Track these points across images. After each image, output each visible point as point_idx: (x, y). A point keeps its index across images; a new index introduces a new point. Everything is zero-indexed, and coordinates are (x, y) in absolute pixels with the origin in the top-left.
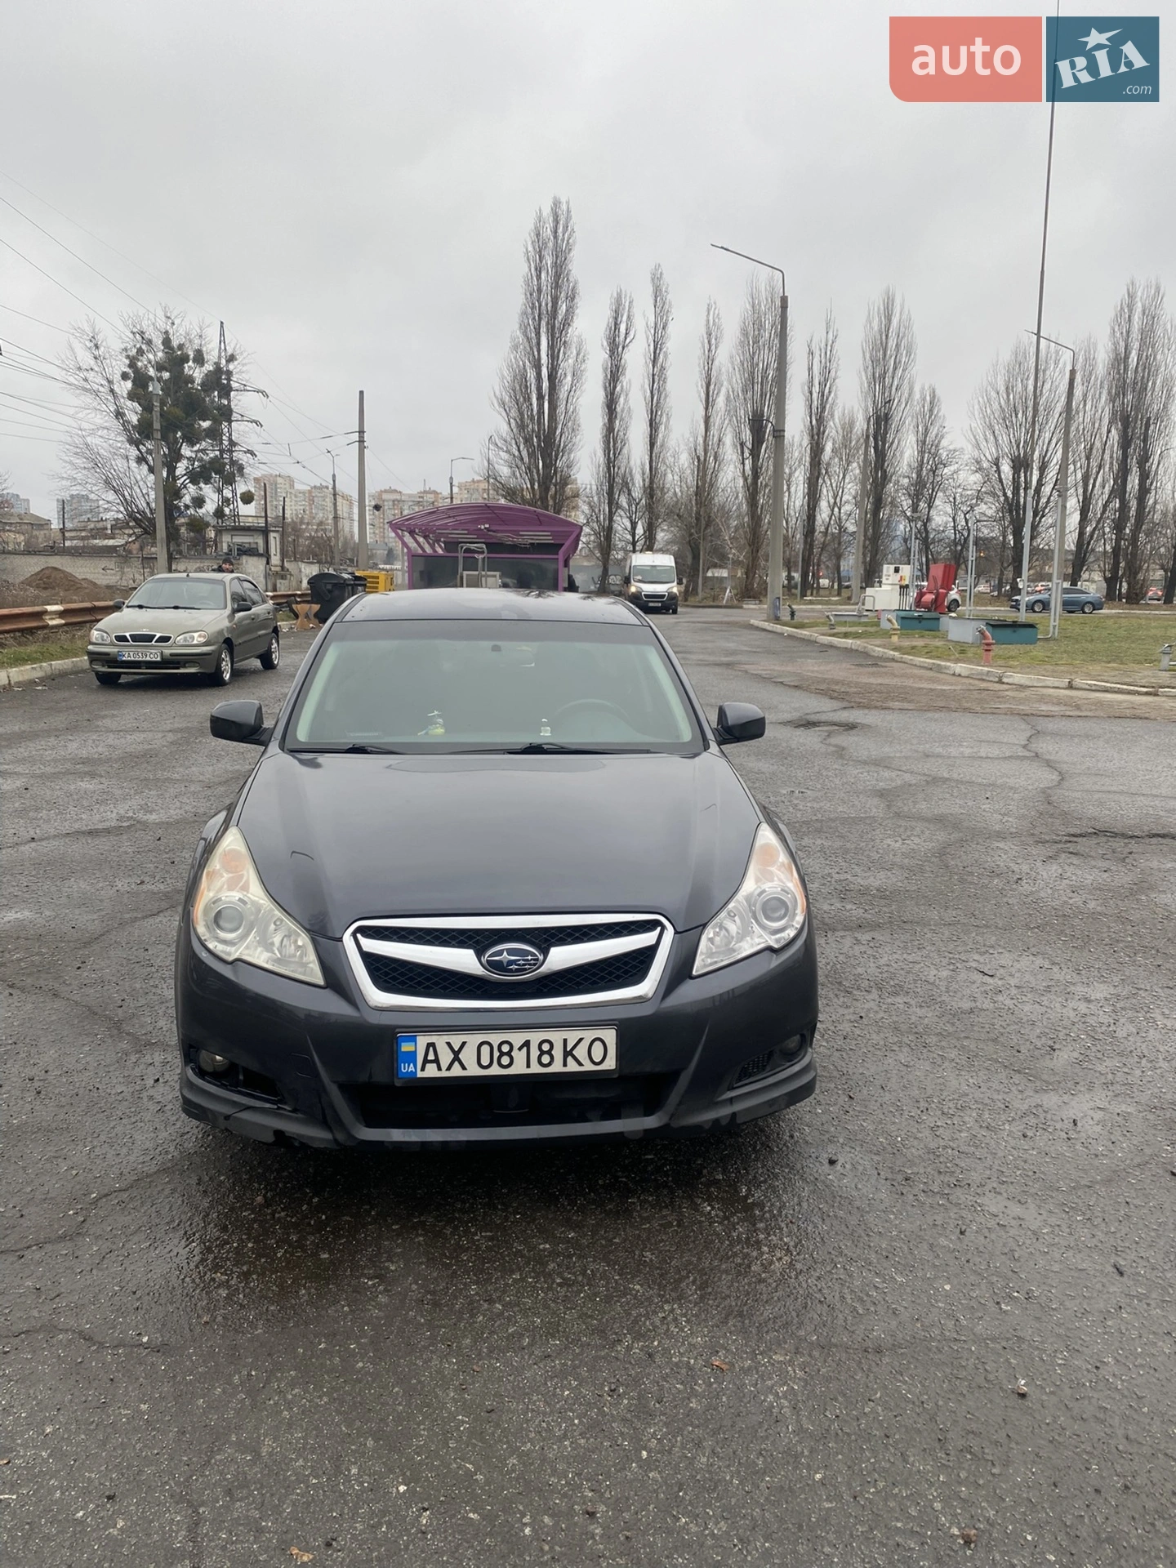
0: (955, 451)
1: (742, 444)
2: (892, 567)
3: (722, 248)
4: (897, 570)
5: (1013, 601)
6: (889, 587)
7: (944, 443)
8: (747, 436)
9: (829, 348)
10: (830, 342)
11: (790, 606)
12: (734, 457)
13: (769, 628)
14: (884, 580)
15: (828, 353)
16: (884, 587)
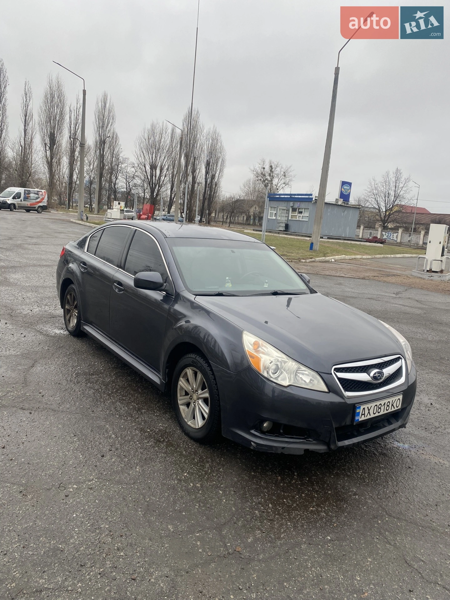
0: (126, 158)
1: (45, 144)
2: (117, 202)
3: (58, 64)
4: (119, 204)
5: (153, 218)
6: (116, 210)
7: (121, 155)
8: (48, 141)
9: (78, 110)
10: (78, 108)
11: (86, 215)
12: (42, 149)
13: (82, 223)
14: (114, 207)
15: (78, 112)
16: (114, 210)
